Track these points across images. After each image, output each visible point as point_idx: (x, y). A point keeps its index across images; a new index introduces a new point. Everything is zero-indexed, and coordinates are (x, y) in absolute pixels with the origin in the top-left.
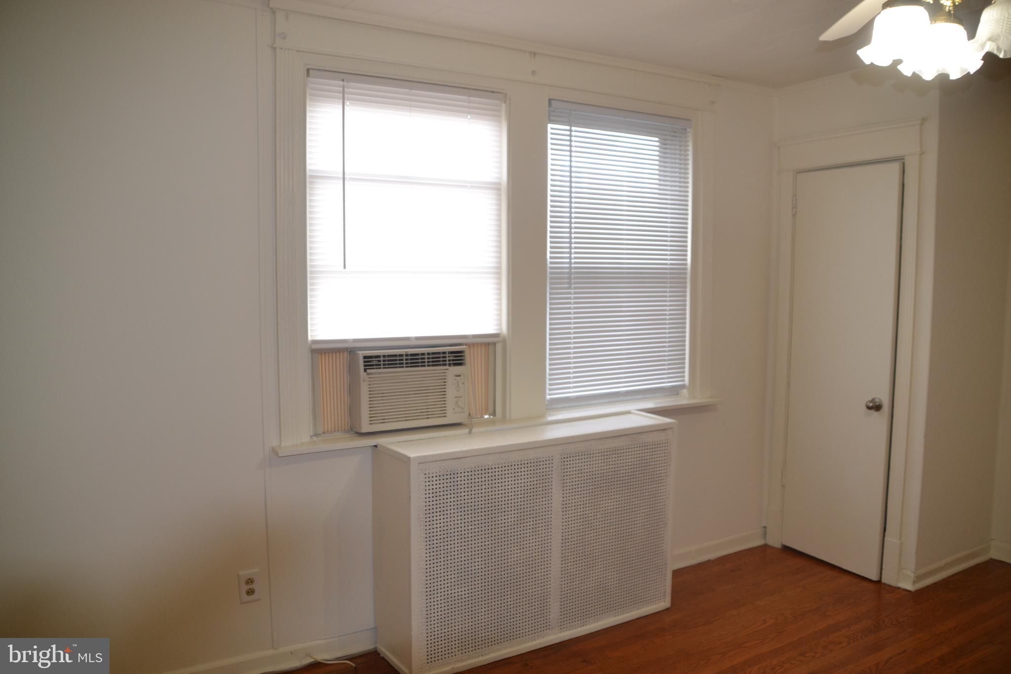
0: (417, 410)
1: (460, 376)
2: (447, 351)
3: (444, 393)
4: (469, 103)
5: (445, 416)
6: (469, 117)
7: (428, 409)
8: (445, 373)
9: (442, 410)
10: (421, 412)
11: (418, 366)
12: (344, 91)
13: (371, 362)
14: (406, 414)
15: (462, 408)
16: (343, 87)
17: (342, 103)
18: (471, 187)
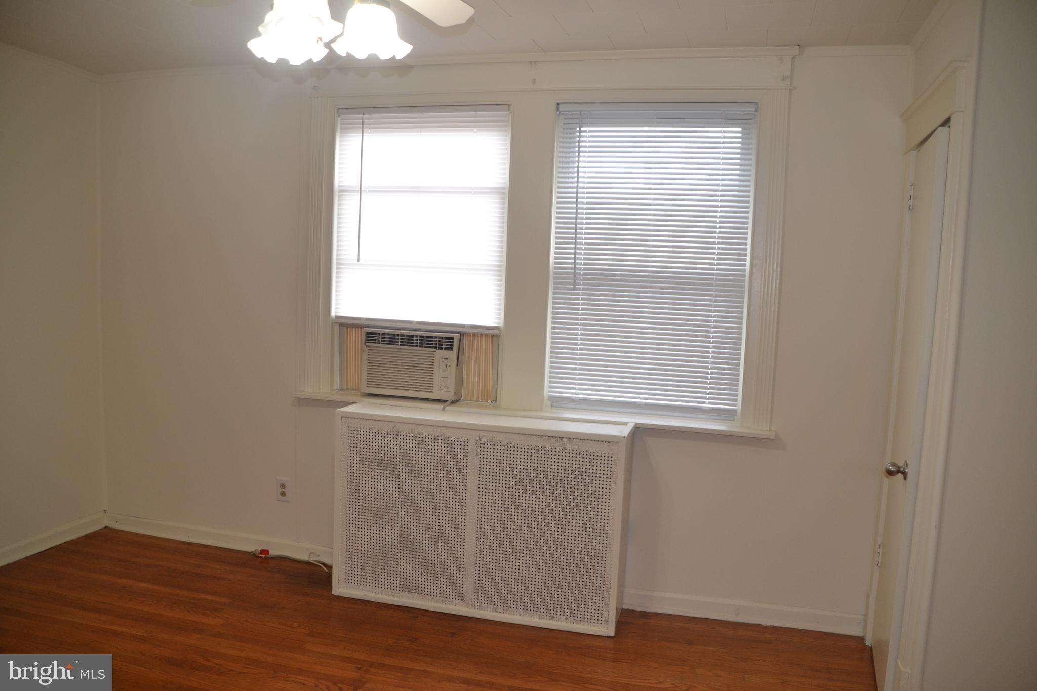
0: (408, 382)
1: (447, 359)
2: (438, 336)
3: (431, 371)
4: (476, 117)
5: (432, 392)
6: (475, 130)
7: (417, 383)
8: (434, 354)
9: (429, 386)
10: (411, 385)
11: (413, 346)
12: (363, 122)
13: (371, 337)
14: (398, 384)
15: (448, 388)
16: (363, 119)
17: (361, 132)
18: (475, 193)
